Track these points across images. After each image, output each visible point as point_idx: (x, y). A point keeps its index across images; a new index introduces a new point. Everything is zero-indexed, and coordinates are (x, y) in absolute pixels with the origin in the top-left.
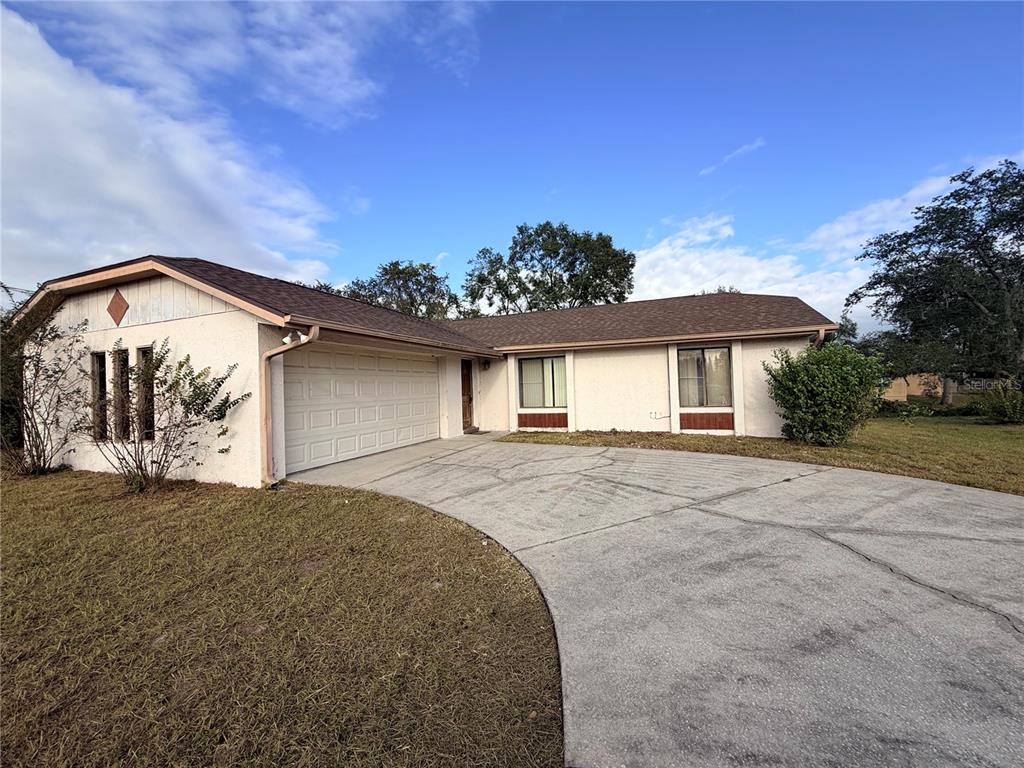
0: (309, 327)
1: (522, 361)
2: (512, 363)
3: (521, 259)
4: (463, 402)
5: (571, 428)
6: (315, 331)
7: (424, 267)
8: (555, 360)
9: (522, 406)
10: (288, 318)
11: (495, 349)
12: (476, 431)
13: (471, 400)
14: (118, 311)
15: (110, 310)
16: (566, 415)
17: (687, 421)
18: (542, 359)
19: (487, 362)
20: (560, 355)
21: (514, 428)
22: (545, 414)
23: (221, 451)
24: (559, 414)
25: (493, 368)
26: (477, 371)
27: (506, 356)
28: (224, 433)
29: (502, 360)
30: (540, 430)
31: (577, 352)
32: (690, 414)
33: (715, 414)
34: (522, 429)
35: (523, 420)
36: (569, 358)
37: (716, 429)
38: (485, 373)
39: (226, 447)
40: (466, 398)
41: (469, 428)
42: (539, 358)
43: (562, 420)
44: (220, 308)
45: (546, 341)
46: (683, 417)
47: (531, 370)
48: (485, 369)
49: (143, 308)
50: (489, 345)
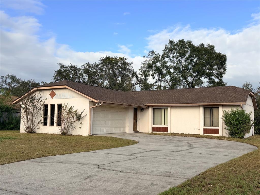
0: (101, 102)
1: (154, 109)
2: (151, 110)
3: (168, 57)
4: (134, 122)
5: (169, 132)
6: (102, 103)
7: (121, 59)
8: (165, 109)
9: (154, 124)
10: (98, 101)
11: (145, 105)
12: (138, 132)
13: (137, 121)
14: (52, 95)
15: (50, 94)
16: (167, 128)
17: (206, 131)
18: (161, 109)
19: (142, 109)
20: (166, 108)
21: (151, 131)
22: (161, 127)
23: (80, 128)
24: (166, 127)
25: (144, 111)
26: (139, 112)
27: (149, 107)
28: (81, 123)
29: (147, 108)
30: (159, 132)
31: (172, 107)
32: (207, 129)
33: (214, 129)
34: (153, 132)
35: (154, 129)
36: (169, 109)
37: (215, 134)
38: (142, 113)
39: (81, 127)
40: (135, 120)
41: (135, 130)
42: (160, 108)
43: (166, 129)
44: (81, 96)
45: (162, 103)
46: (204, 130)
47: (157, 113)
48: (142, 111)
49: (60, 95)
50: (143, 103)
